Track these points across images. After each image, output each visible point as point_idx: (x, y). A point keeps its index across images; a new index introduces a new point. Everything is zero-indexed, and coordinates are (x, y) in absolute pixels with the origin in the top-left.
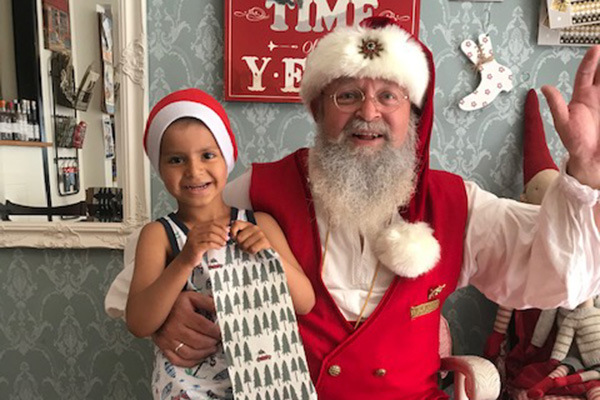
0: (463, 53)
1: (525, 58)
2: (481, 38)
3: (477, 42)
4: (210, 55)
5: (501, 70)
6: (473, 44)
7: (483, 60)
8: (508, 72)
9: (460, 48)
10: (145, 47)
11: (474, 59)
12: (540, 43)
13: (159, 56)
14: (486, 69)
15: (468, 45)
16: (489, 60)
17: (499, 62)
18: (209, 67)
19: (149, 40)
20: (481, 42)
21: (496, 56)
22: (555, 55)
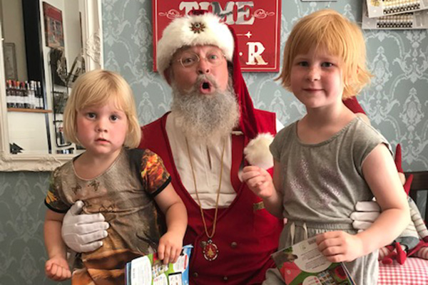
10: (101, 38)
12: (363, 28)
22: (374, 36)
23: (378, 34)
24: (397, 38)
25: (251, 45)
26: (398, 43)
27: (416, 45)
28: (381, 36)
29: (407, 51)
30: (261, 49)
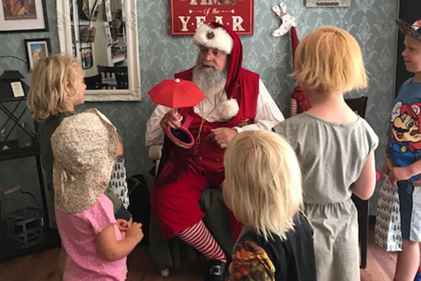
0: (273, 11)
1: (301, 12)
2: (281, 5)
3: (279, 6)
4: (164, 16)
5: (291, 18)
6: (278, 7)
7: (283, 14)
8: (294, 19)
9: (272, 10)
10: (136, 13)
11: (279, 14)
12: (307, 5)
13: (142, 16)
14: (284, 18)
15: (276, 8)
16: (285, 14)
17: (290, 14)
18: (164, 21)
19: (138, 10)
20: (281, 6)
21: (289, 12)
22: (314, 10)
23: (317, 9)
24: (330, 12)
25: (235, 18)
26: (331, 15)
27: (342, 16)
28: (320, 11)
29: (336, 20)
30: (241, 20)
